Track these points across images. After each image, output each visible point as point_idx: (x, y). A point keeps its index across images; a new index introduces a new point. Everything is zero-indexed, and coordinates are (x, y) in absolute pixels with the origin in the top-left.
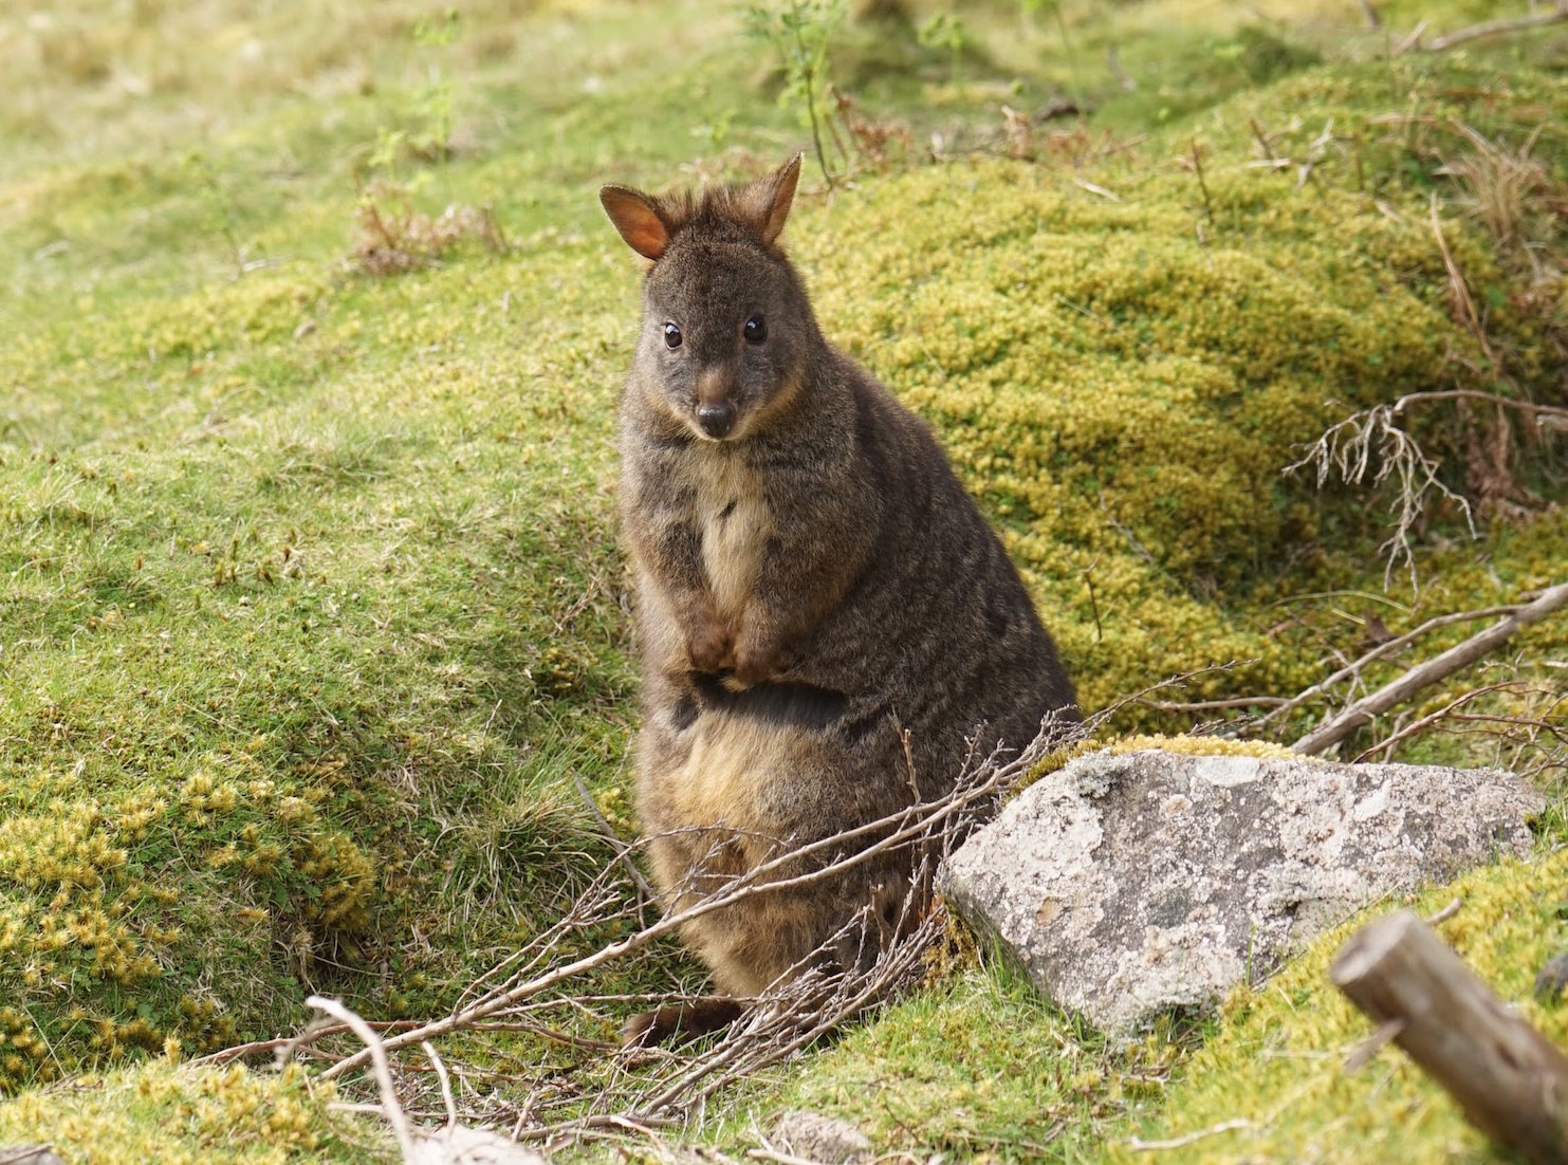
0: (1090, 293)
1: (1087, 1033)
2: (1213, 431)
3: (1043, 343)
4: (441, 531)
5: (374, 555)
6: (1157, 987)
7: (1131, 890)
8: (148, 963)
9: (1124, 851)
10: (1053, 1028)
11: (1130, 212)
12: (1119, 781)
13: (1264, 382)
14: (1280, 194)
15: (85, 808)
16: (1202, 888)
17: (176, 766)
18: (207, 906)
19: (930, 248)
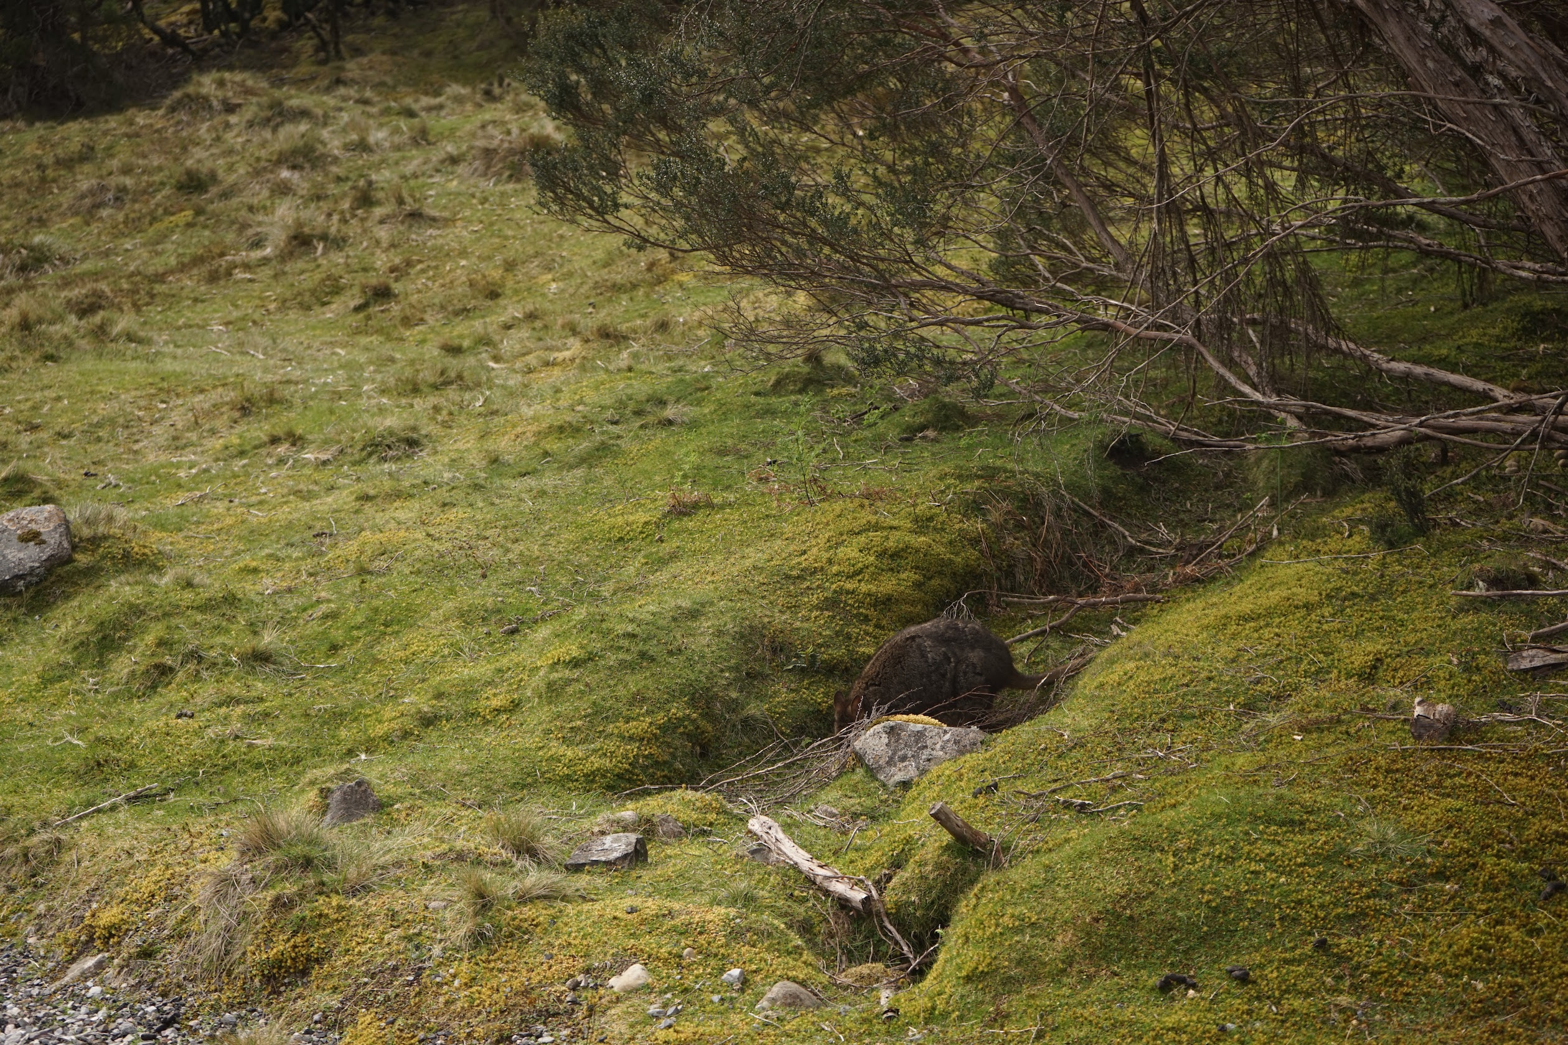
0: (885, 552)
1: (884, 785)
2: (917, 594)
3: (872, 569)
4: (719, 633)
5: (705, 640)
6: (899, 777)
7: (894, 754)
8: (667, 758)
9: (893, 745)
10: (877, 784)
11: (895, 523)
12: (892, 728)
13: (930, 579)
14: (937, 515)
15: (648, 720)
16: (910, 754)
17: (667, 707)
18: (677, 743)
19: (841, 534)
